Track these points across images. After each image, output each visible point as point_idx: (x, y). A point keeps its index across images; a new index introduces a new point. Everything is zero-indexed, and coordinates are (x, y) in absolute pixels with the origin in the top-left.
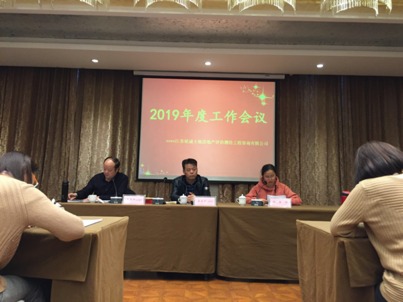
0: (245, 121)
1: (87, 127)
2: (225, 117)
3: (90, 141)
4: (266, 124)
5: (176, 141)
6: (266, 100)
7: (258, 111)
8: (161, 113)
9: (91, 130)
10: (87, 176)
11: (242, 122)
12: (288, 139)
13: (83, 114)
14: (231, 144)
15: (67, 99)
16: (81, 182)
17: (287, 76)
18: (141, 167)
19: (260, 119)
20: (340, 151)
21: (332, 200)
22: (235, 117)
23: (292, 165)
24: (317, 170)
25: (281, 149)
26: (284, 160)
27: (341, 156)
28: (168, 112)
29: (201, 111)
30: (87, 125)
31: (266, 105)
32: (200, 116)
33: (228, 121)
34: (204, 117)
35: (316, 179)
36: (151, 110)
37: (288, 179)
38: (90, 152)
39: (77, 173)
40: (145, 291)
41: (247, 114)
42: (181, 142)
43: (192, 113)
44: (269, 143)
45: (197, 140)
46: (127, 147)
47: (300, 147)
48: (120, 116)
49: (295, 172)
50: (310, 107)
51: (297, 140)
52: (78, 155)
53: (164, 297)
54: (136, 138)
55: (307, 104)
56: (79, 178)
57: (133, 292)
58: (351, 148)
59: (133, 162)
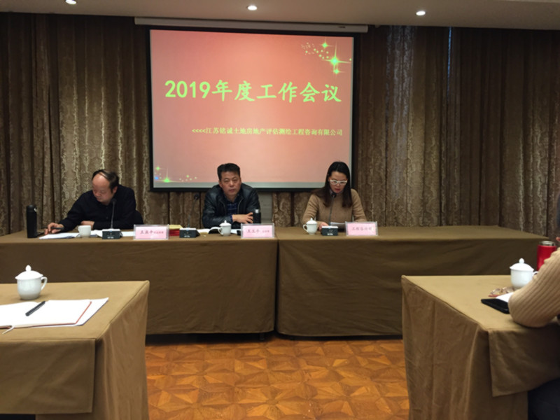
0: (309, 98)
1: (69, 110)
2: (280, 92)
3: (75, 133)
4: (339, 102)
5: (206, 131)
6: (340, 66)
7: (327, 84)
8: (182, 86)
9: (75, 114)
10: (76, 185)
11: (305, 100)
12: (370, 124)
13: (60, 90)
14: (289, 134)
15: (34, 65)
16: (67, 195)
17: (371, 27)
18: (156, 171)
19: (331, 96)
20: (443, 141)
21: (428, 211)
22: (295, 92)
23: (375, 163)
24: (409, 169)
25: (360, 139)
27: (443, 149)
28: (193, 85)
29: (243, 83)
30: (68, 106)
31: (339, 74)
32: (242, 91)
33: (284, 98)
34: (248, 93)
35: (409, 183)
36: (166, 81)
37: (370, 183)
38: (77, 149)
39: (61, 182)
40: (177, 366)
41: (312, 87)
42: (214, 132)
43: (230, 86)
44: (344, 132)
45: (239, 129)
46: (134, 140)
47: (387, 136)
48: (119, 92)
49: (379, 173)
50: (403, 76)
51: (384, 126)
52: (60, 154)
53: (206, 374)
54: (145, 127)
55: (399, 71)
56: (65, 189)
57: (160, 367)
58: (458, 137)
59: (145, 163)
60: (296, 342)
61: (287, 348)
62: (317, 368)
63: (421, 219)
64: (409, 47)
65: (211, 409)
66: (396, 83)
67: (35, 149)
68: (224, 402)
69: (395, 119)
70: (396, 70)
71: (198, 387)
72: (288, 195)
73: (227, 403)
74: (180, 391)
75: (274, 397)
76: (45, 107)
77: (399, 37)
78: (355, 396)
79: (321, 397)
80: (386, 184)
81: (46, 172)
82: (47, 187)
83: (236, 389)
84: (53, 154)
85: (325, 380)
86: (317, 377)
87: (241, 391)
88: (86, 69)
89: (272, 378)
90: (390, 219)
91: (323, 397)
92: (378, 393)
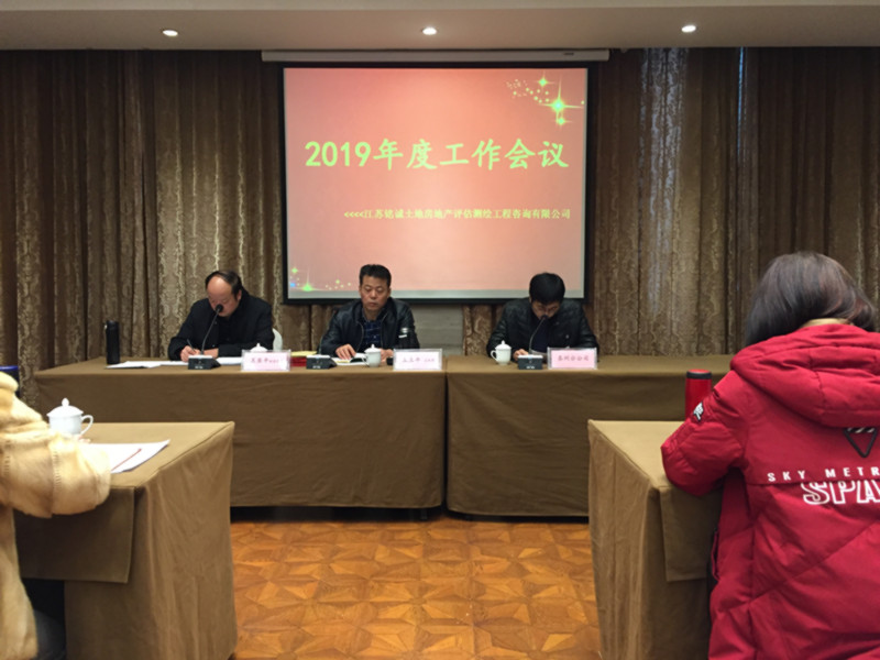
0: (519, 162)
1: (170, 187)
2: (474, 155)
3: (178, 220)
4: (564, 168)
5: (365, 214)
6: (567, 114)
7: (546, 140)
8: (330, 149)
10: (179, 296)
11: (513, 166)
12: (613, 200)
13: (158, 158)
14: (488, 216)
15: (121, 124)
16: (167, 310)
17: (614, 52)
18: (293, 274)
19: (552, 158)
20: (730, 226)
21: (706, 334)
22: (497, 154)
23: (621, 259)
24: (675, 269)
25: (598, 224)
26: (605, 248)
27: (731, 236)
28: (346, 147)
29: (418, 142)
30: (169, 182)
31: (565, 125)
32: (417, 155)
33: (480, 164)
34: (426, 157)
35: (674, 290)
36: (306, 143)
37: (612, 290)
38: (180, 243)
39: (159, 290)
40: (295, 550)
41: (523, 146)
42: (376, 216)
43: (400, 148)
44: (572, 213)
45: (413, 210)
46: (261, 230)
47: (640, 218)
48: (240, 159)
49: (628, 275)
50: (666, 126)
51: (635, 203)
52: (157, 250)
53: (333, 562)
54: (277, 210)
55: (659, 117)
56: (163, 302)
57: (270, 551)
58: (755, 218)
59: (277, 264)
60: (473, 523)
61: (457, 531)
62: (495, 558)
63: (694, 346)
64: (676, 81)
65: (330, 607)
66: (655, 136)
67: (123, 244)
68: (350, 598)
69: (654, 191)
70: (655, 117)
71: (319, 578)
72: (486, 309)
73: (355, 600)
74: (291, 583)
75: (421, 595)
76: (137, 184)
77: (660, 66)
78: (539, 598)
79: (490, 597)
80: (639, 291)
81: (137, 277)
82: (139, 297)
83: (371, 583)
84: (148, 251)
85: (503, 575)
86: (492, 571)
87: (376, 586)
88: (194, 127)
89: (425, 570)
90: (645, 346)
91: (491, 598)
92: (575, 595)
